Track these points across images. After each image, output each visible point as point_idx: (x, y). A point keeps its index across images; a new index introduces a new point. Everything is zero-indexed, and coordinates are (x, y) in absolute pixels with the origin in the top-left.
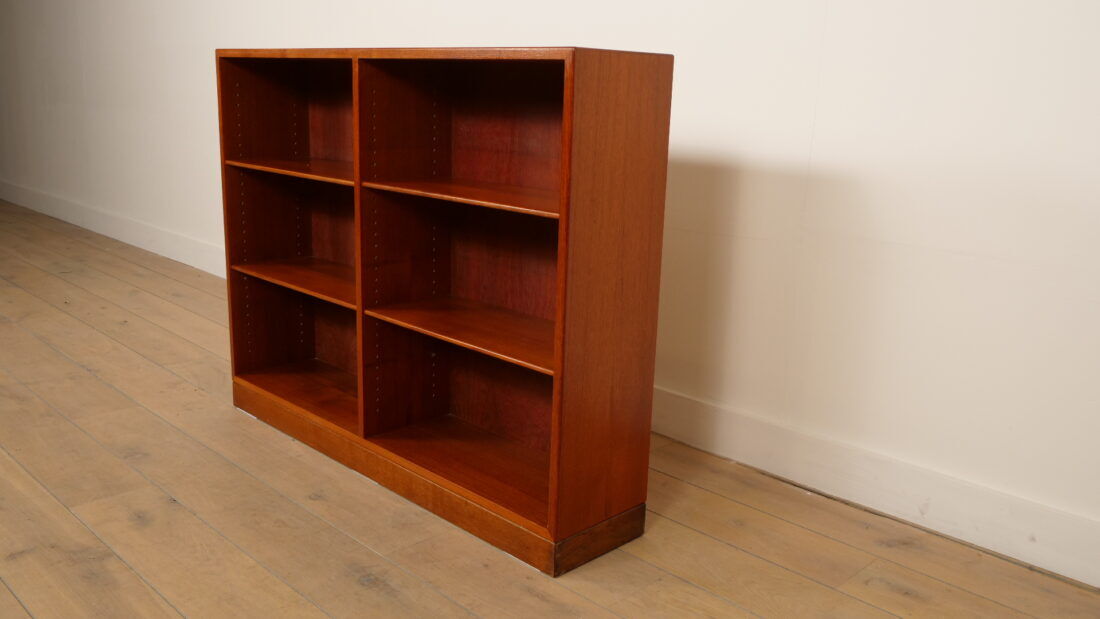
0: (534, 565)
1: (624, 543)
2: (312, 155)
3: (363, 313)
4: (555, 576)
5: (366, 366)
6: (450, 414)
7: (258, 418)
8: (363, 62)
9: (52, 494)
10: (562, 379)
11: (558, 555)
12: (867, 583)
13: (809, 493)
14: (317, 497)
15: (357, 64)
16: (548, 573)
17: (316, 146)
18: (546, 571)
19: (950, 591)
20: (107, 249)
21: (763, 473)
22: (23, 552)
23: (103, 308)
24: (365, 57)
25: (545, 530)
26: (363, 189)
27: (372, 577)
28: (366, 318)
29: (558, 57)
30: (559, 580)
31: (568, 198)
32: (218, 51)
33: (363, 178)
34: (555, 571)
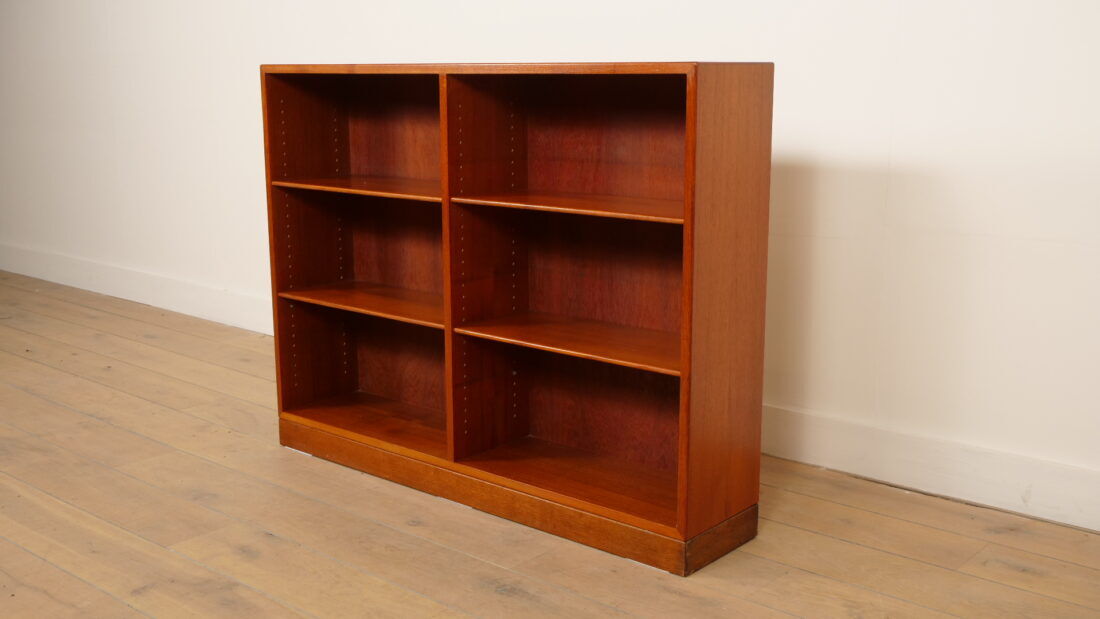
0: (661, 567)
1: (741, 544)
2: (353, 171)
3: (453, 332)
4: (685, 576)
5: (455, 386)
6: (530, 435)
7: (314, 455)
8: (451, 77)
9: (139, 536)
10: (689, 379)
11: (688, 554)
12: (984, 563)
13: (907, 492)
14: (416, 523)
15: (445, 80)
16: (678, 574)
17: (357, 161)
18: (675, 571)
19: (1065, 566)
20: (37, 291)
21: (856, 477)
22: (144, 588)
23: (74, 354)
24: (455, 72)
25: (675, 530)
26: (452, 204)
27: (508, 587)
28: (456, 336)
29: (680, 71)
30: (690, 578)
31: (693, 203)
32: (262, 66)
33: (452, 194)
34: (686, 570)
